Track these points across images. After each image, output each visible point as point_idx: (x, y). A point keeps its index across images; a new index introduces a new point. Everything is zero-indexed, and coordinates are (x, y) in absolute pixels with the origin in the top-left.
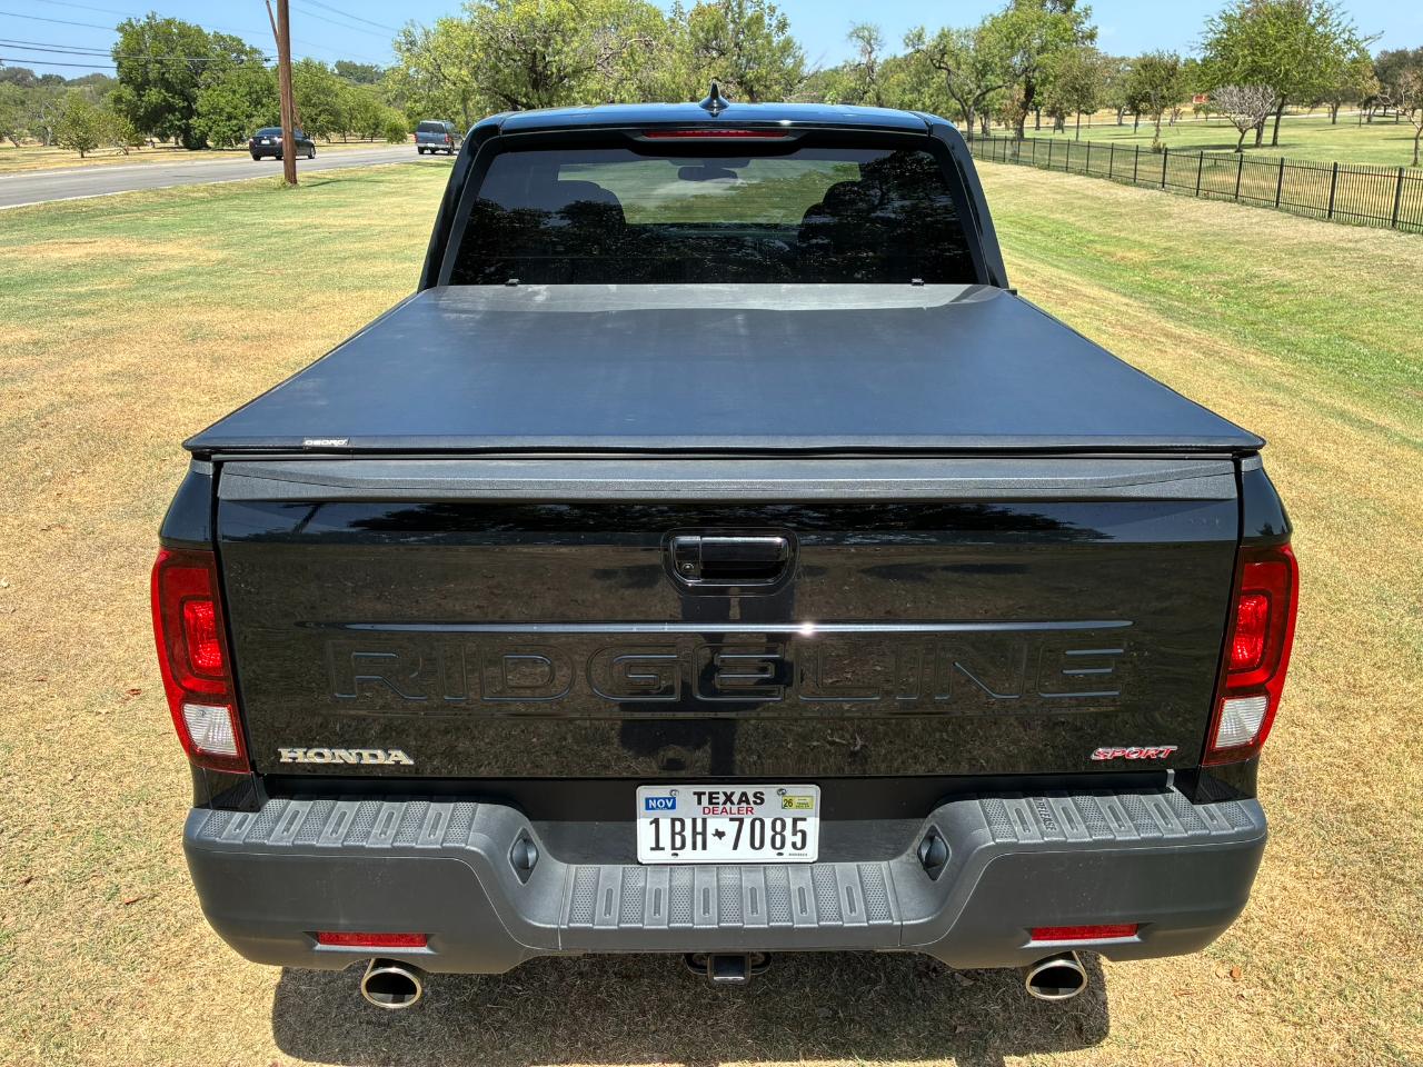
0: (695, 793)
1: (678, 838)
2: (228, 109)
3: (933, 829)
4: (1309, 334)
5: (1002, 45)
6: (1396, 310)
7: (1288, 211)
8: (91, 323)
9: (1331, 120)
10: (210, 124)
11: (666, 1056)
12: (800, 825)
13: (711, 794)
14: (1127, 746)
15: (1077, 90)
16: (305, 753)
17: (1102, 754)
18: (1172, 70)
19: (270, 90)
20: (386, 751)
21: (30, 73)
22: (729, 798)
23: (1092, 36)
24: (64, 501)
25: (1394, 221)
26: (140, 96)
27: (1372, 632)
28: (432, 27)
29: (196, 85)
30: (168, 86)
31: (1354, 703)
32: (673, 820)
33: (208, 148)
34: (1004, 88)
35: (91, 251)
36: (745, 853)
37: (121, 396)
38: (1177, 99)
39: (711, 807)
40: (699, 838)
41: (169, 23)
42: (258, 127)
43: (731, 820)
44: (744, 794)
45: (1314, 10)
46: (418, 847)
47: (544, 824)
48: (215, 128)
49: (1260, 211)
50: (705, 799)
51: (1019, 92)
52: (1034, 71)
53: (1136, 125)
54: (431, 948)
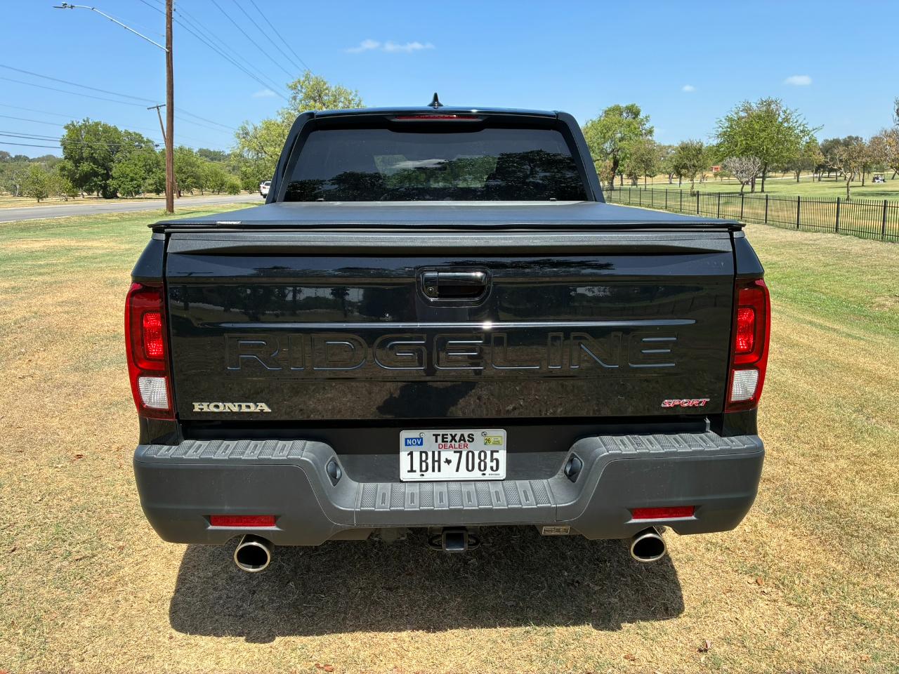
0: (434, 435)
1: (424, 464)
2: (131, 175)
3: (573, 455)
4: (790, 289)
5: (598, 136)
6: (841, 276)
7: (772, 225)
8: (47, 278)
9: (796, 180)
10: (120, 183)
11: (415, 627)
12: (495, 455)
13: (443, 435)
14: (681, 399)
15: (644, 162)
16: (208, 406)
17: (668, 403)
18: (699, 151)
19: (158, 164)
20: (255, 403)
21: (7, 154)
22: (453, 438)
23: (650, 132)
24: (33, 364)
25: (837, 229)
26: (77, 166)
27: (833, 420)
28: (259, 125)
29: (112, 161)
30: (95, 161)
31: (823, 453)
32: (421, 453)
33: (118, 197)
34: (600, 161)
35: (47, 244)
36: (463, 474)
37: (68, 313)
38: (703, 168)
39: (443, 444)
40: (436, 464)
41: (97, 124)
42: (149, 185)
43: (455, 452)
44: (462, 435)
45: (781, 114)
46: (273, 458)
47: (346, 457)
48: (123, 186)
49: (756, 225)
50: (440, 438)
51: (610, 163)
52: (618, 151)
53: (680, 183)
54: (278, 526)
